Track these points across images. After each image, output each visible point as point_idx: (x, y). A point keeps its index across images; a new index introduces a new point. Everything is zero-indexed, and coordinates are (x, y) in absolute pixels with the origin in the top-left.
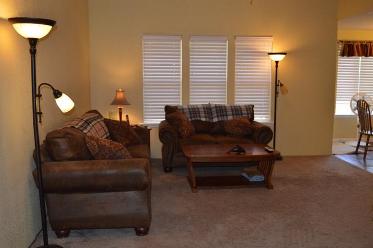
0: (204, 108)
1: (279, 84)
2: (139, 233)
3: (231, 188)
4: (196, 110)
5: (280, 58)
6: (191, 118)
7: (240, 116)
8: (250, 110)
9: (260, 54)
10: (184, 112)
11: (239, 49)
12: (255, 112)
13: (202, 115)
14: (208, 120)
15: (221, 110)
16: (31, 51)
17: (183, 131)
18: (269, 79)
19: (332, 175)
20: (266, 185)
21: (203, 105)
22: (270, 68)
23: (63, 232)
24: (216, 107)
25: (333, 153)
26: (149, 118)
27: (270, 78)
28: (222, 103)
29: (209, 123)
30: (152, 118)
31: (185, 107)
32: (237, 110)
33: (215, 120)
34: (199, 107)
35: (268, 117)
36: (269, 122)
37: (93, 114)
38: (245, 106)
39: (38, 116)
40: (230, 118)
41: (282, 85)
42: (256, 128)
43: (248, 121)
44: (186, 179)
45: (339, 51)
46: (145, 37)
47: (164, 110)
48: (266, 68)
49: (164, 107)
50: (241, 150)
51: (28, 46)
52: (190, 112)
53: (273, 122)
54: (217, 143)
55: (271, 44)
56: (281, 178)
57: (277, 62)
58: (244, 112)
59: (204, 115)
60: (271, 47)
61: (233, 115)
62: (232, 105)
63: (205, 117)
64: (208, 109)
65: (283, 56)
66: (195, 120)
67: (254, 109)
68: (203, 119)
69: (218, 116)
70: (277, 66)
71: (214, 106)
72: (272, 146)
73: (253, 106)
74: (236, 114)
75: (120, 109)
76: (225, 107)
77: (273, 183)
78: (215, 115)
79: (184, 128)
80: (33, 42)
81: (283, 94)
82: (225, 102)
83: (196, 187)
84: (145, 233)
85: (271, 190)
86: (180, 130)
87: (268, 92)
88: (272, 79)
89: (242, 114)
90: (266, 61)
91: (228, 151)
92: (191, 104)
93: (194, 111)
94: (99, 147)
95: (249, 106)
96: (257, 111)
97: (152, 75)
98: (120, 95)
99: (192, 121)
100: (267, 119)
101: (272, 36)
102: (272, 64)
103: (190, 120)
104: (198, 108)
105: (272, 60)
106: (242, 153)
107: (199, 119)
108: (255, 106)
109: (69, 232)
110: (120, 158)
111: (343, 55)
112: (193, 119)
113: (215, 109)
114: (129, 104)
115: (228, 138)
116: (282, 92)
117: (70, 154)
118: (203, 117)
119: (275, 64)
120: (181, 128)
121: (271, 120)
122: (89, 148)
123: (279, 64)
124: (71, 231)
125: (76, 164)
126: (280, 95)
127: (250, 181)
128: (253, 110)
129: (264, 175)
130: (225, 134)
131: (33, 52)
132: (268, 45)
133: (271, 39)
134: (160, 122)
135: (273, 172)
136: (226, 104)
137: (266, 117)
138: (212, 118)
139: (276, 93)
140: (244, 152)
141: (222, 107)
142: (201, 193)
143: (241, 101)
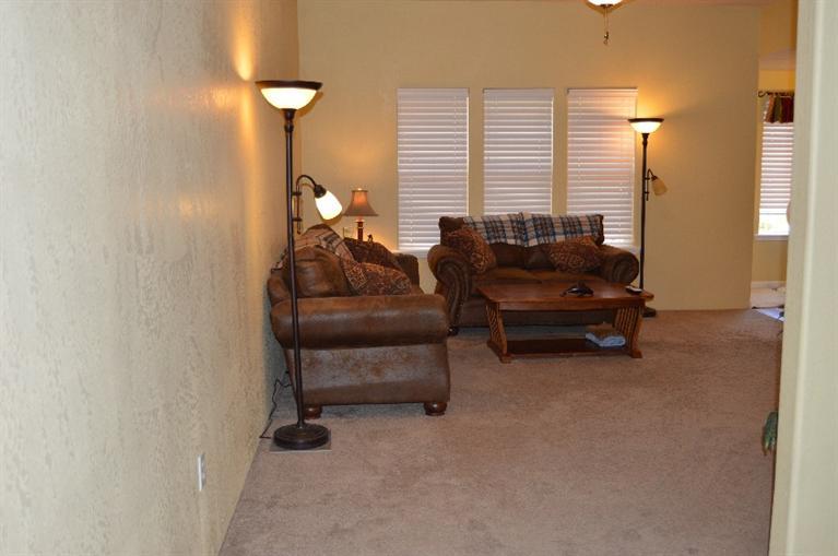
0: (512, 221)
1: (650, 176)
2: (430, 411)
3: (568, 357)
4: (498, 224)
5: (651, 127)
6: (489, 239)
7: (579, 235)
8: (597, 223)
9: (612, 120)
10: (476, 229)
11: (574, 111)
12: (605, 229)
13: (510, 233)
14: (519, 242)
15: (543, 224)
16: (286, 128)
17: (479, 260)
18: (630, 167)
19: (747, 338)
20: (630, 351)
21: (509, 215)
22: (633, 147)
23: (311, 410)
24: (534, 219)
25: (753, 305)
26: (408, 242)
27: (632, 166)
28: (545, 213)
29: (522, 247)
30: (414, 241)
31: (477, 219)
32: (572, 225)
33: (533, 243)
34: (503, 219)
35: (629, 238)
36: (632, 246)
37: (323, 230)
38: (588, 217)
39: (295, 223)
40: (560, 238)
41: (654, 178)
42: (607, 256)
43: (593, 244)
44: (485, 345)
45: (765, 113)
46: (401, 92)
47: (437, 226)
48: (625, 146)
49: (438, 220)
50: (585, 291)
51: (282, 121)
52: (486, 228)
53: (639, 248)
54: (539, 282)
55: (633, 102)
56: (656, 344)
57: (645, 136)
58: (586, 228)
59: (512, 234)
60: (634, 108)
61: (565, 233)
62: (563, 216)
63: (515, 237)
64: (519, 223)
65: (656, 125)
66: (496, 244)
67: (604, 223)
68: (511, 242)
69: (538, 236)
70: (645, 144)
71: (530, 217)
72: (638, 285)
73: (602, 217)
74: (572, 233)
75: (360, 224)
76: (550, 219)
77: (642, 349)
78: (532, 233)
79: (479, 256)
80: (289, 114)
81: (656, 194)
82: (548, 210)
83: (507, 355)
84: (441, 411)
85: (638, 360)
86: (473, 259)
87: (629, 191)
88: (636, 168)
89: (582, 232)
90: (625, 133)
91: (561, 293)
92: (486, 213)
93: (494, 226)
94: (367, 275)
95: (594, 216)
96: (608, 227)
97: (414, 162)
98: (360, 199)
99: (491, 245)
100: (627, 241)
101: (635, 88)
102: (636, 140)
103: (488, 242)
104: (501, 222)
105: (636, 132)
106: (587, 295)
107: (503, 240)
108: (605, 218)
109: (321, 411)
110: (401, 293)
111: (772, 119)
112: (493, 241)
113: (531, 224)
114: (376, 215)
115: (557, 274)
116: (656, 190)
117: (325, 287)
118: (510, 238)
119: (642, 139)
120: (475, 256)
121: (635, 244)
122: (350, 279)
123: (648, 140)
124: (324, 408)
125: (336, 301)
126: (652, 195)
127: (601, 345)
128: (602, 226)
129: (625, 337)
130: (551, 267)
131: (289, 130)
132: (628, 103)
133: (634, 93)
134: (429, 249)
135: (640, 334)
136: (551, 213)
137: (625, 238)
138: (527, 240)
139: (645, 193)
140: (591, 292)
141: (545, 219)
142: (518, 364)
143: (578, 209)
